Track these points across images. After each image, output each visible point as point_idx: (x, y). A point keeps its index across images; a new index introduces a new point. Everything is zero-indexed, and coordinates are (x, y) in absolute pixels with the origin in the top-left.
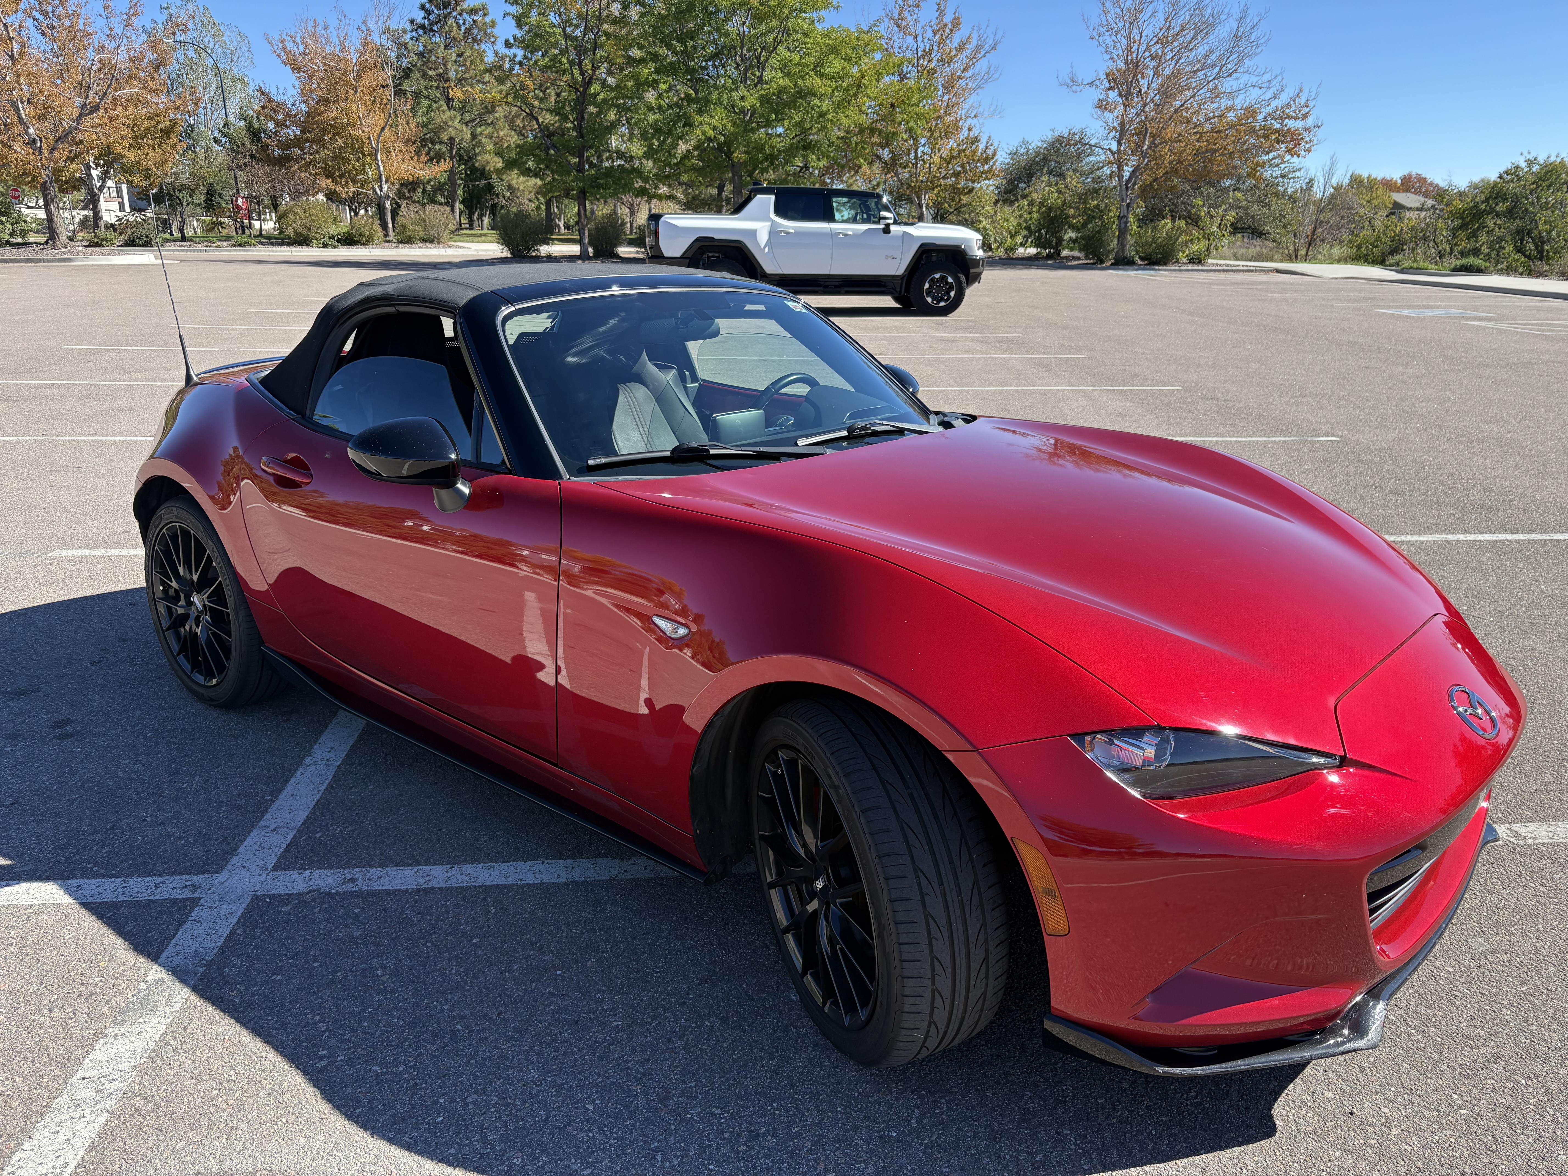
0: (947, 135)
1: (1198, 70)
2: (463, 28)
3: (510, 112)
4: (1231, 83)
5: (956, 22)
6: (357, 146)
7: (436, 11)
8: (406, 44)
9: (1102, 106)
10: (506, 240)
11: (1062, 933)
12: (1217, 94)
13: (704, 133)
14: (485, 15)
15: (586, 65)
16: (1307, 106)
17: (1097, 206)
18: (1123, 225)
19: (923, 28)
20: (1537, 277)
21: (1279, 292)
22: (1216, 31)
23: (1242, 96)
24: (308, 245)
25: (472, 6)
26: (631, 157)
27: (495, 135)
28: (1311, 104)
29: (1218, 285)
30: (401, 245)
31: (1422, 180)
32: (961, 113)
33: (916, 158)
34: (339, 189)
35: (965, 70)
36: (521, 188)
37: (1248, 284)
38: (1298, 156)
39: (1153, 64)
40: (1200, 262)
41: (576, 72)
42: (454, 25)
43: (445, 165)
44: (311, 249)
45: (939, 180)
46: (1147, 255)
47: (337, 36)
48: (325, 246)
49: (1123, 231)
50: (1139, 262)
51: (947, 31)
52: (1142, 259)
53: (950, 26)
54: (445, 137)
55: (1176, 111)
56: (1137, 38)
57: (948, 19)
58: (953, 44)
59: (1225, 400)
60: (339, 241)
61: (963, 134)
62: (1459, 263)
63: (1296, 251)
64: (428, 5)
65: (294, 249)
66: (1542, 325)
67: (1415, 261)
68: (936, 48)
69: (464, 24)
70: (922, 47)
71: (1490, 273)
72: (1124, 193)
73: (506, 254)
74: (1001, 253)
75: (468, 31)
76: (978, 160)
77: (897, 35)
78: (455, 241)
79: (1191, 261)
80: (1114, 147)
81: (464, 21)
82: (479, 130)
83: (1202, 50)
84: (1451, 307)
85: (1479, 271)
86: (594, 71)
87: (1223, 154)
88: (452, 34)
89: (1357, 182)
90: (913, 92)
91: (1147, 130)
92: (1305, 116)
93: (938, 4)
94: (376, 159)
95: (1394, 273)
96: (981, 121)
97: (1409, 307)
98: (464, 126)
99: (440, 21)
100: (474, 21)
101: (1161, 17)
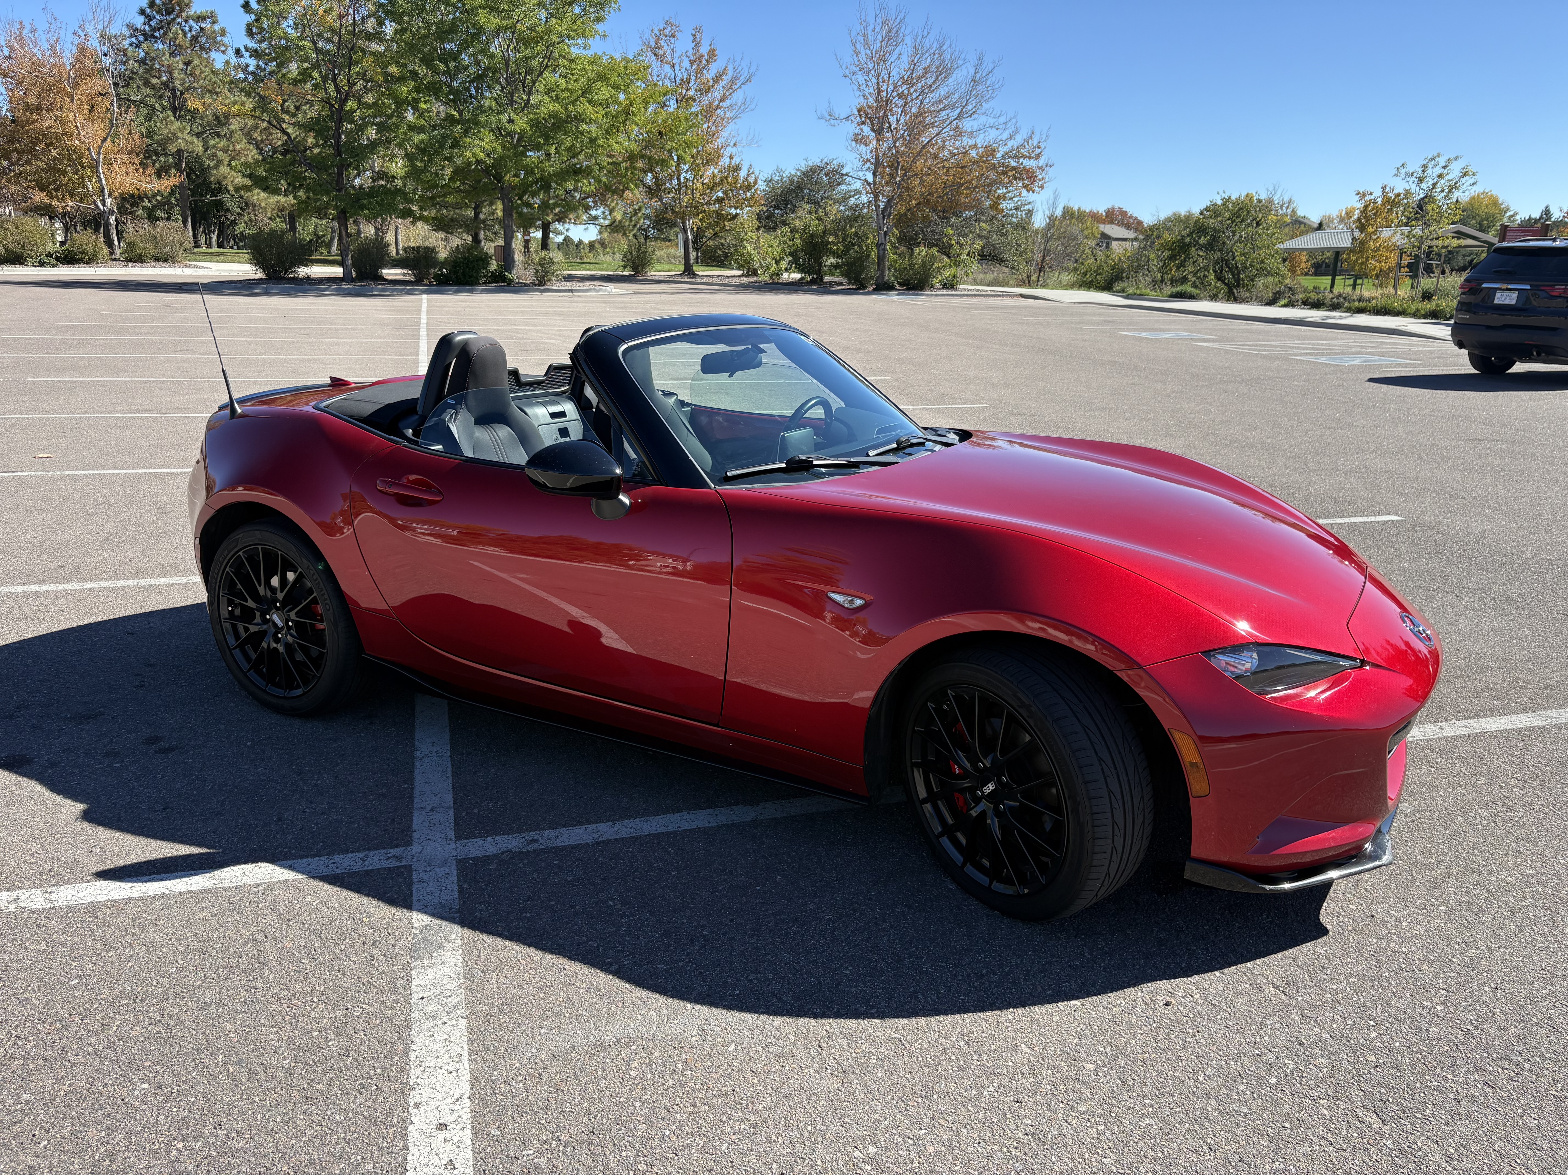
0: (708, 162)
1: (941, 110)
2: (189, 35)
3: (246, 125)
4: (972, 123)
5: (712, 54)
6: (74, 158)
7: (158, 17)
8: (125, 50)
9: (859, 139)
10: (259, 260)
11: (1203, 794)
12: (959, 133)
13: (474, 155)
14: (214, 23)
15: (341, 80)
16: (1039, 148)
17: (856, 234)
18: (881, 252)
19: (679, 57)
20: (1240, 303)
21: (1031, 316)
22: (954, 75)
23: (982, 136)
24: (22, 264)
25: (198, 12)
26: (394, 177)
27: (231, 148)
28: (1042, 145)
29: (975, 309)
30: (130, 264)
31: (1124, 213)
32: (720, 142)
33: (679, 184)
34: (55, 203)
35: (723, 100)
36: (263, 205)
37: (1001, 308)
38: (1033, 192)
39: (901, 102)
40: (952, 287)
41: (331, 88)
42: (180, 32)
43: (175, 179)
44: (26, 268)
45: (703, 205)
46: (905, 281)
47: (47, 40)
48: (42, 264)
49: (881, 258)
50: (898, 287)
51: (704, 62)
52: (900, 284)
53: (706, 57)
54: (173, 148)
55: (924, 147)
56: (886, 77)
57: (704, 50)
58: (710, 74)
59: (1031, 415)
60: (57, 259)
61: (725, 161)
62: (1175, 290)
63: (1029, 277)
64: (148, 11)
65: (5, 268)
66: (1256, 345)
67: (1138, 288)
68: (693, 78)
69: (190, 31)
70: (680, 76)
71: (1201, 299)
72: (881, 221)
73: (260, 275)
74: (766, 278)
75: (195, 39)
76: (741, 187)
77: (655, 63)
78: (190, 260)
79: (944, 286)
80: (870, 178)
81: (191, 28)
82: (212, 142)
83: (943, 91)
84: (1178, 330)
85: (1191, 297)
86: (350, 87)
87: (968, 188)
88: (177, 41)
89: (1068, 213)
90: (680, 121)
91: (898, 163)
92: (1038, 156)
93: (694, 36)
94: (98, 171)
95: (1120, 299)
96: (739, 149)
97: (1146, 330)
98: (194, 137)
99: (162, 27)
100: (202, 29)
101: (905, 59)
